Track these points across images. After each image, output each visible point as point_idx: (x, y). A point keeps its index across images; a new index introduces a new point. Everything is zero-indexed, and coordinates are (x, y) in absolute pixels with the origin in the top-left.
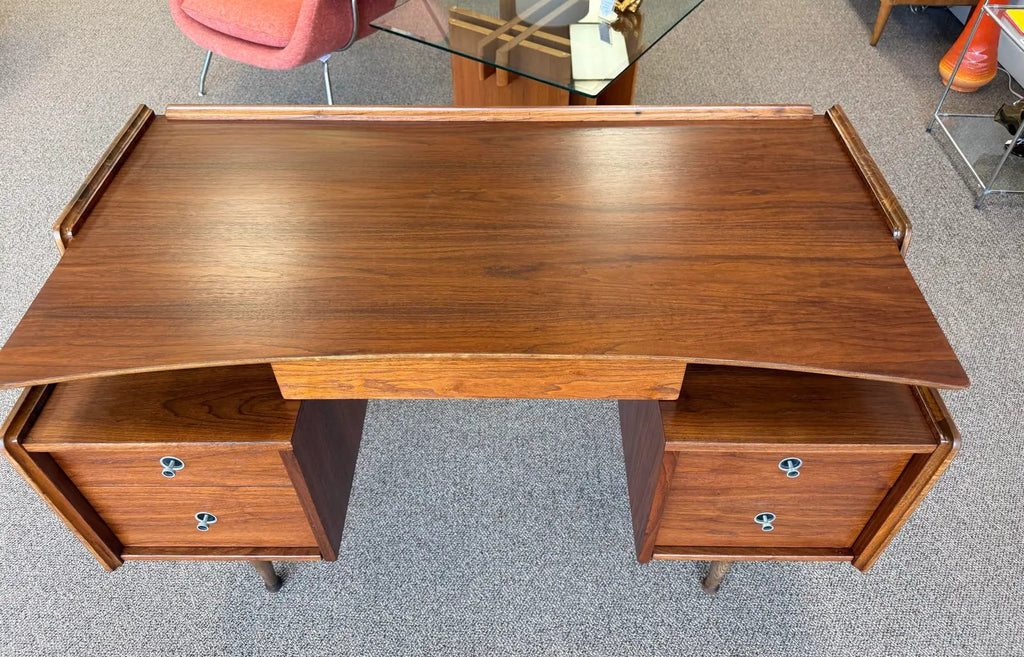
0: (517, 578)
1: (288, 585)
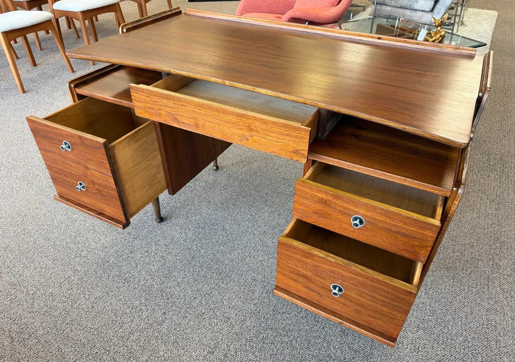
0: (256, 257)
1: (165, 223)
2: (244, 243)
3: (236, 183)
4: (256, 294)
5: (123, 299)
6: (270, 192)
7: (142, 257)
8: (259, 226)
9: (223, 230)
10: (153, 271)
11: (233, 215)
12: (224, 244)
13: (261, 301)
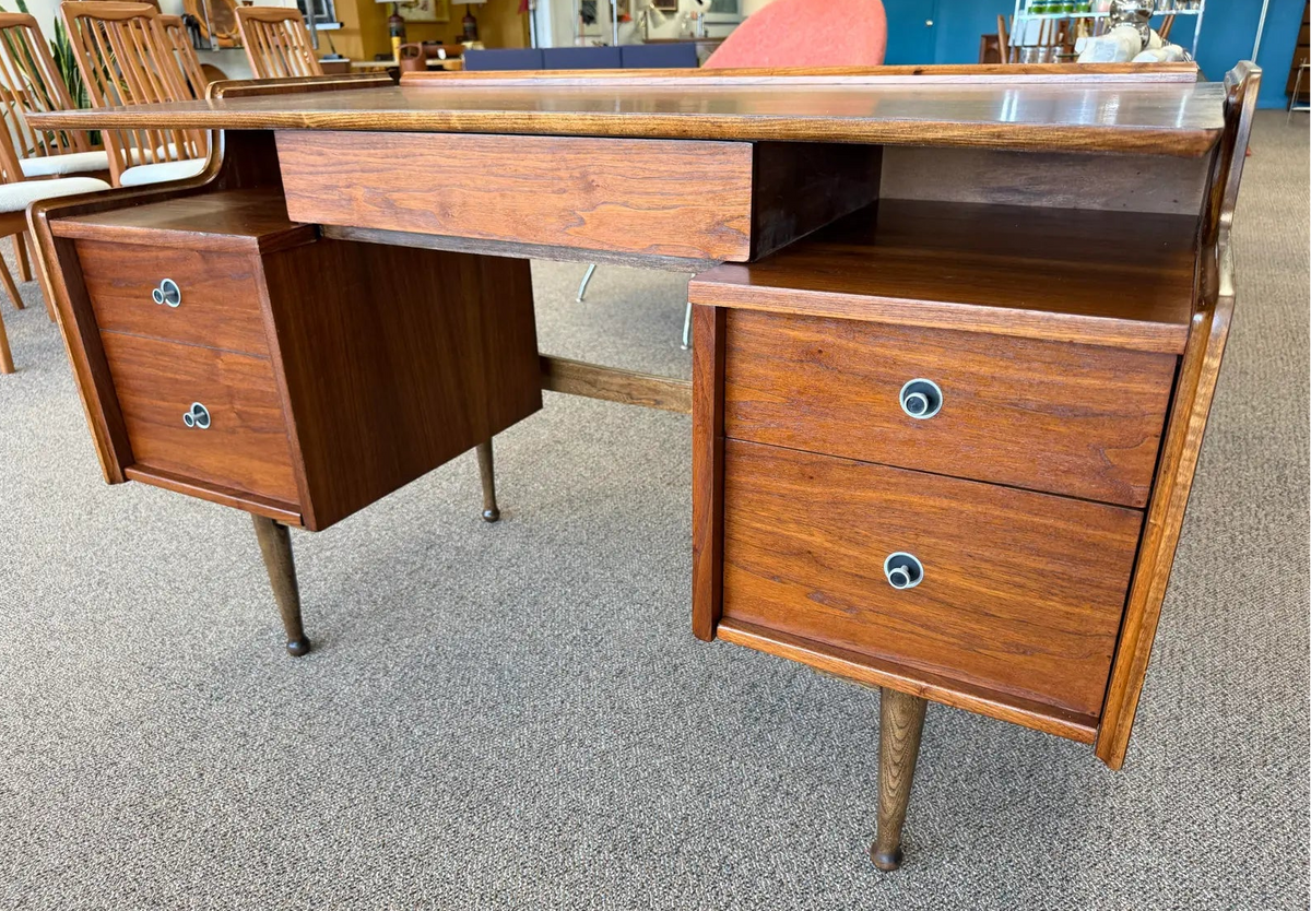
0: (588, 742)
2: (555, 704)
3: (548, 551)
4: (579, 855)
5: (130, 877)
6: (645, 570)
7: (222, 750)
8: (605, 658)
9: (491, 670)
10: (251, 788)
11: (529, 631)
12: (492, 708)
13: (594, 876)
